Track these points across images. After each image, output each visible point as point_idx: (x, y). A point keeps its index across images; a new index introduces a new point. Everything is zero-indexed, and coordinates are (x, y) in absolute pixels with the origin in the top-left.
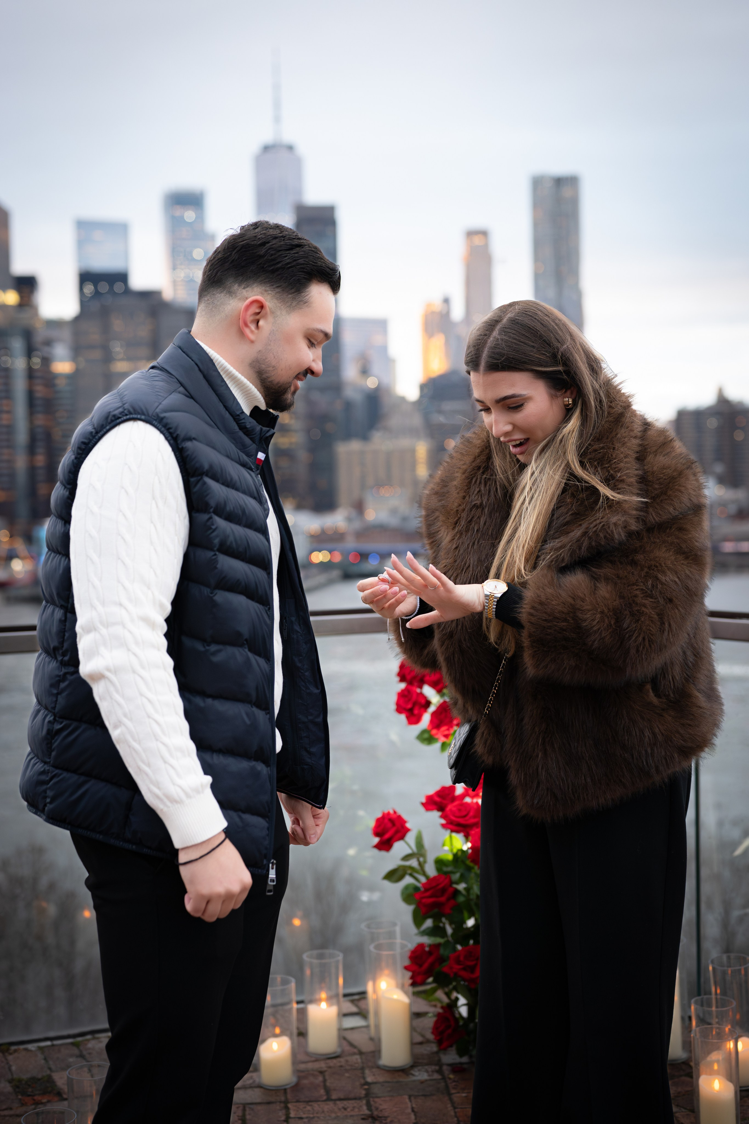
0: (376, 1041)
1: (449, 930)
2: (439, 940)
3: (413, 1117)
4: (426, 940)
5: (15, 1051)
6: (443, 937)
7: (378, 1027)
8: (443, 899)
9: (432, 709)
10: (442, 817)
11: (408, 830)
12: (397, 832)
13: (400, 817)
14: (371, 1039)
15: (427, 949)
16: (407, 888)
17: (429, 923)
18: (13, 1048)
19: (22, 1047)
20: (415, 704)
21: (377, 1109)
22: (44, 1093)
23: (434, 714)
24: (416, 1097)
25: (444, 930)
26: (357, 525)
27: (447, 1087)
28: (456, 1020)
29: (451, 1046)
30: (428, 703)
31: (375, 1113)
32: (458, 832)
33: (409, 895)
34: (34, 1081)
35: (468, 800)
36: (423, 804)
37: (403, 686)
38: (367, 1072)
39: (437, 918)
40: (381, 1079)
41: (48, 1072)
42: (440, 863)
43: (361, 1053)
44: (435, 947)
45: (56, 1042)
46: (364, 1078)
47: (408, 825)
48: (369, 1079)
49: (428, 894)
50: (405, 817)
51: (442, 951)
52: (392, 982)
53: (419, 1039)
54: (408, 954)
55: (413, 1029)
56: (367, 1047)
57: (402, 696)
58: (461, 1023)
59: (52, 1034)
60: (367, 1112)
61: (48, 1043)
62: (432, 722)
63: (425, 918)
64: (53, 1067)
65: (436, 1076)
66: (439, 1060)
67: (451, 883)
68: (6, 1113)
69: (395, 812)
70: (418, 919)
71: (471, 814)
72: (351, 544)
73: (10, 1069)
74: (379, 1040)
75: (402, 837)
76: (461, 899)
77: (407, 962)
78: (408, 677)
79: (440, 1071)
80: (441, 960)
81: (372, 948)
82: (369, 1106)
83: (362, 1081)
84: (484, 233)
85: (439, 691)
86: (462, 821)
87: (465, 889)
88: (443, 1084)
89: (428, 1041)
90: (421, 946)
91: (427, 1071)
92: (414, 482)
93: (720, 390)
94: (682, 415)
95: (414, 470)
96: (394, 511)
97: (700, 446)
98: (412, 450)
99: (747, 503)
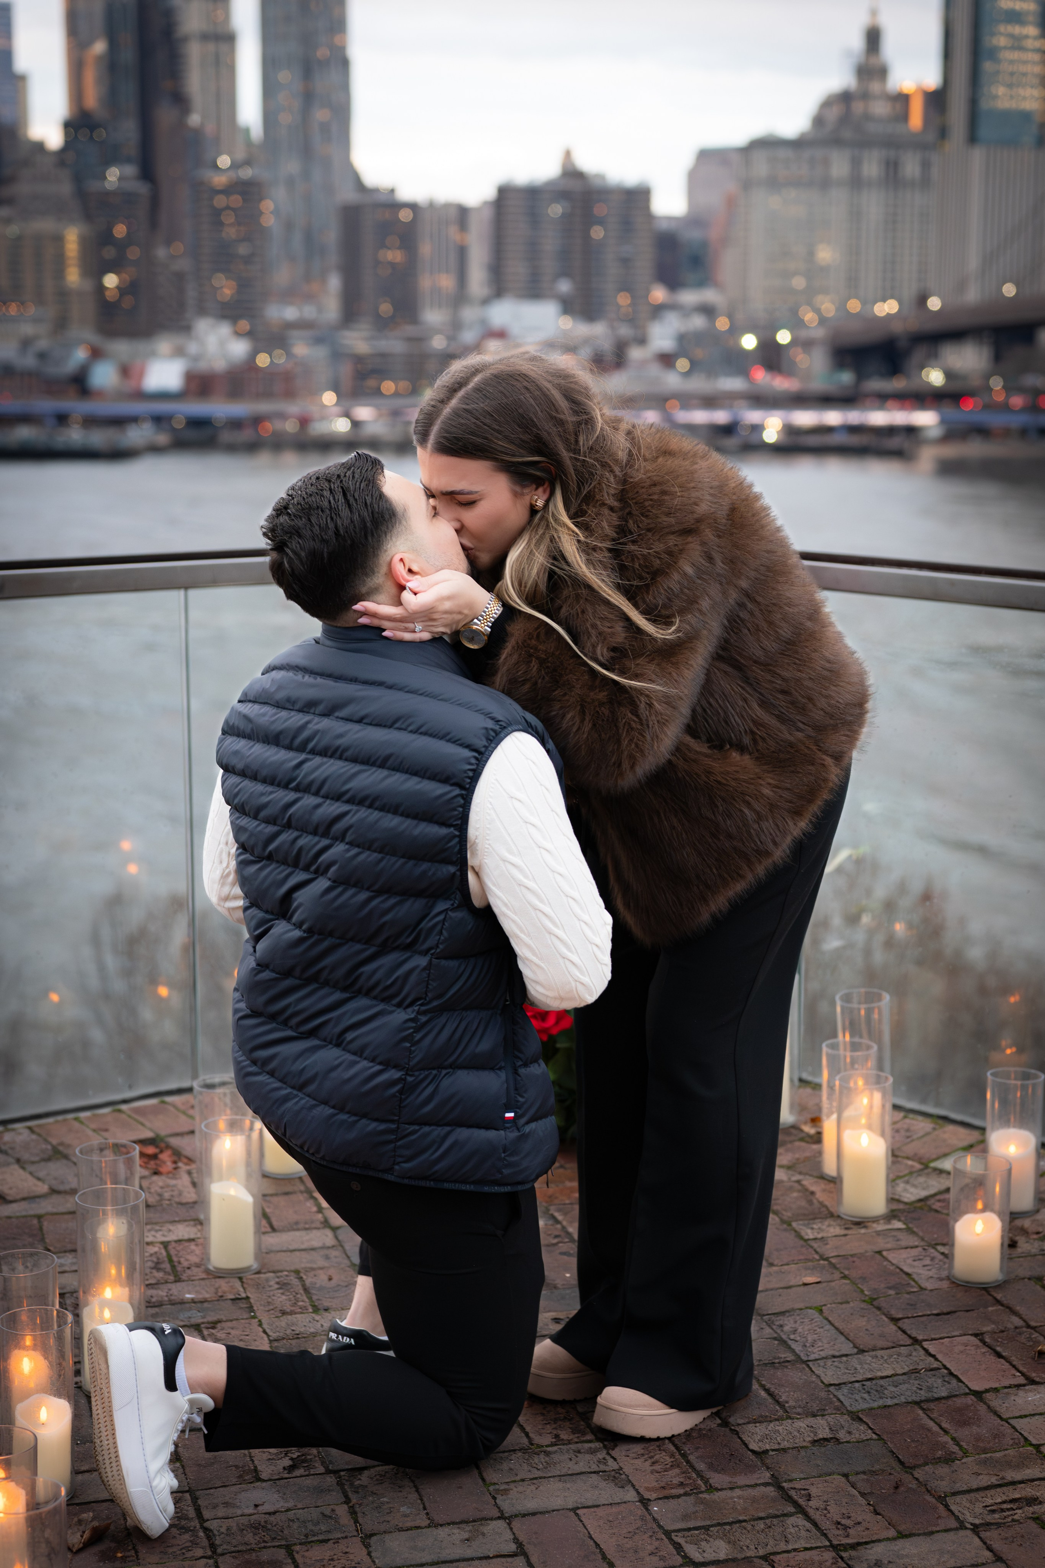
92: (63, 295)
93: (568, 154)
94: (505, 193)
95: (60, 272)
96: (26, 343)
97: (533, 251)
98: (59, 240)
99: (607, 346)
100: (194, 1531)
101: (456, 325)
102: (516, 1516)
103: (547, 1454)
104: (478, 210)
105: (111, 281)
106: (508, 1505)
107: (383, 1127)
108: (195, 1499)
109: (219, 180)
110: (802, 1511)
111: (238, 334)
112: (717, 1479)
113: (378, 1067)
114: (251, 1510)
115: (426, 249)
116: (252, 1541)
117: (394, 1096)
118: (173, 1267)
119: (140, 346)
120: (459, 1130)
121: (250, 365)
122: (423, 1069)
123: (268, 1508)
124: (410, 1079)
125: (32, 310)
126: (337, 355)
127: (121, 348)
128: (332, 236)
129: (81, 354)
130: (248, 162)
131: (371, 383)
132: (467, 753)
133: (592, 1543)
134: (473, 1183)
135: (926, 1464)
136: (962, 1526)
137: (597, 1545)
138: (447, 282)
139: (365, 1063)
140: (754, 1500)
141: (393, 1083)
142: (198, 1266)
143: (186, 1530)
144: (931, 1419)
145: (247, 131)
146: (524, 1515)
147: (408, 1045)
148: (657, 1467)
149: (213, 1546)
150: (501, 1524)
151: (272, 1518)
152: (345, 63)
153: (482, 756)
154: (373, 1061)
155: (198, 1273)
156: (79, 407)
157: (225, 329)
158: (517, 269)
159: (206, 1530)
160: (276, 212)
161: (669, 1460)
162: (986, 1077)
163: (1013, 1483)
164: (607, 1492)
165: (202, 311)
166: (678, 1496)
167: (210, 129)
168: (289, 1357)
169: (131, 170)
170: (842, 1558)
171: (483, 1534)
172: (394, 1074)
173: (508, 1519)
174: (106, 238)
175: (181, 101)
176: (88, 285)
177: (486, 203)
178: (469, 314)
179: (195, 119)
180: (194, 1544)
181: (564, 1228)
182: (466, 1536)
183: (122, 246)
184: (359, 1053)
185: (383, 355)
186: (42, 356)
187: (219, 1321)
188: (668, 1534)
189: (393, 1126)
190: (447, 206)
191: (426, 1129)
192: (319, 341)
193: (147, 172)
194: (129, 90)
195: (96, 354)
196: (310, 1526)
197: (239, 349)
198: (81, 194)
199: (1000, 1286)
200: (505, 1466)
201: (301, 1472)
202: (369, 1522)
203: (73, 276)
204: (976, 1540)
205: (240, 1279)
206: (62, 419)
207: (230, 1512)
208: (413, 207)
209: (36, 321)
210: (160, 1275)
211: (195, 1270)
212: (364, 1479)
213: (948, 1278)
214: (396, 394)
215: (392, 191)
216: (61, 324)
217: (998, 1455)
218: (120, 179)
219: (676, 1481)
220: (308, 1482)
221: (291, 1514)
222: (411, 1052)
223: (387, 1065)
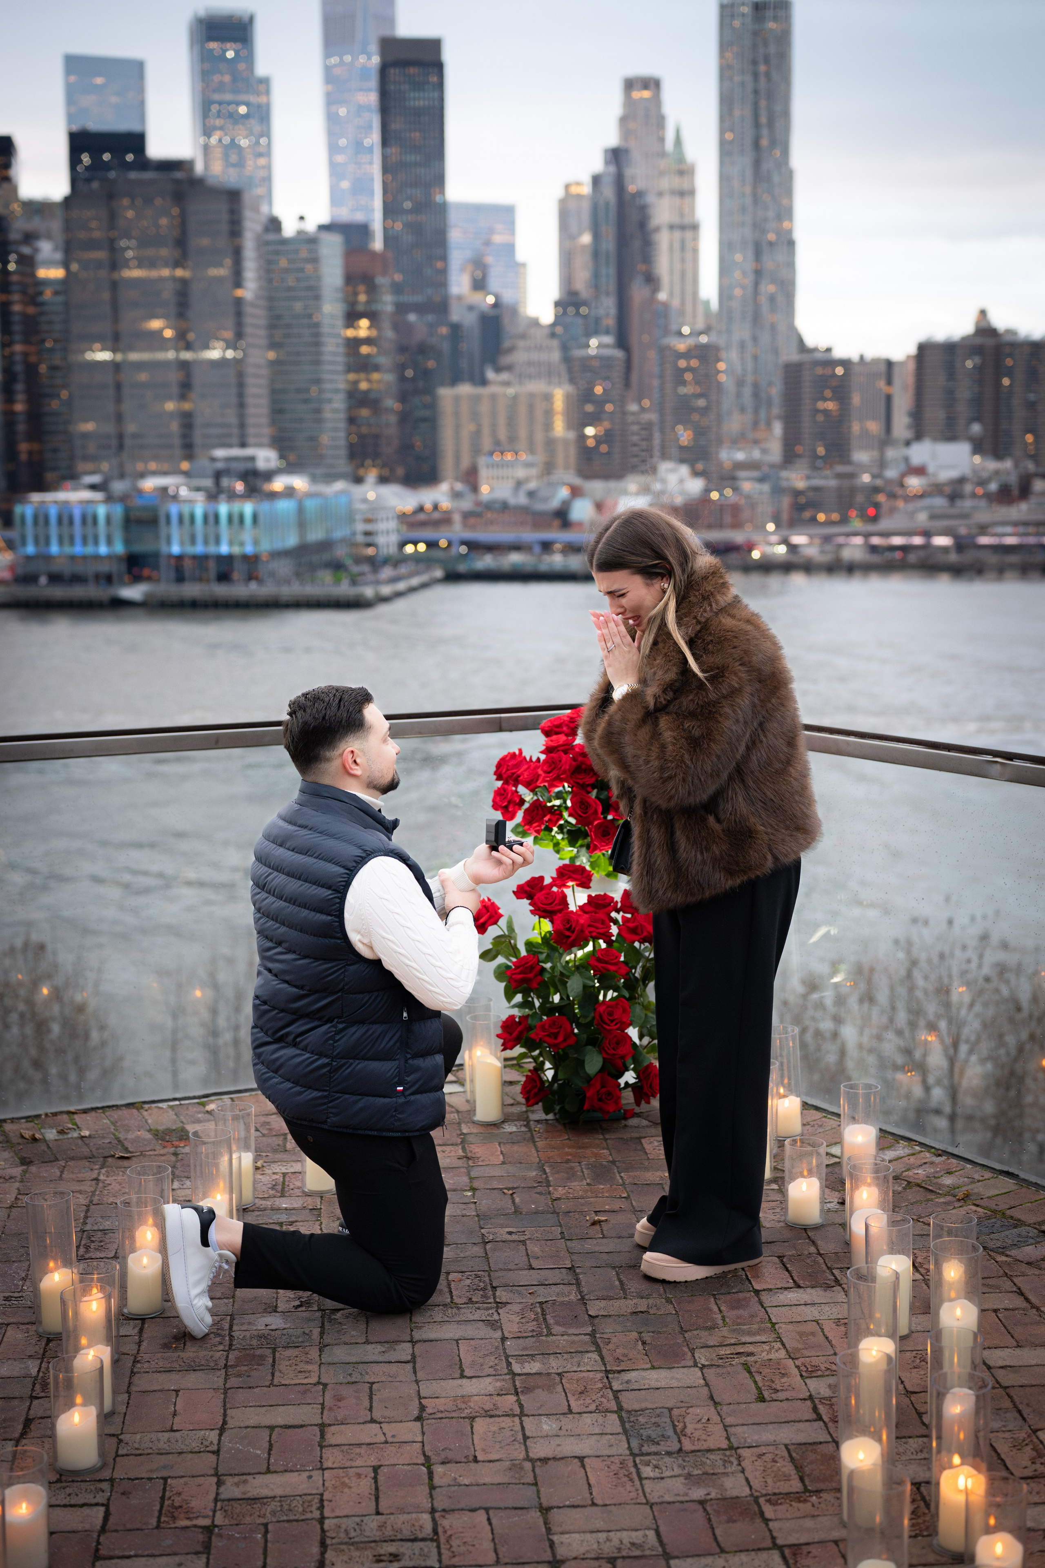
0: (472, 1103)
1: (537, 1004)
2: (527, 1011)
3: (501, 1157)
4: (516, 1012)
5: (149, 1108)
6: (531, 1010)
7: (473, 1092)
8: (531, 975)
9: (526, 806)
10: (530, 904)
11: (501, 916)
12: (490, 917)
13: (493, 904)
14: (467, 1101)
15: (517, 1020)
16: (499, 967)
17: (519, 998)
18: (146, 1106)
19: (154, 1105)
20: (509, 802)
21: (471, 1152)
22: (181, 1139)
23: (526, 811)
24: (504, 1144)
25: (533, 1003)
26: (467, 504)
27: (532, 1136)
28: (542, 1082)
29: (537, 1103)
30: (522, 801)
31: (469, 1155)
32: (545, 917)
33: (501, 973)
34: (168, 1132)
35: (555, 889)
36: (514, 892)
37: (499, 784)
38: (463, 1125)
39: (526, 994)
40: (475, 1131)
41: (181, 1125)
42: (529, 944)
43: (458, 1112)
44: (524, 1018)
45: (183, 1102)
46: (460, 1130)
47: (500, 911)
48: (465, 1131)
49: (518, 971)
50: (498, 903)
51: (530, 1021)
52: (487, 1051)
53: (511, 1101)
54: (500, 1024)
55: (504, 1094)
56: (464, 1107)
57: (499, 793)
58: (547, 1085)
59: (178, 1096)
60: (462, 1154)
61: (177, 1103)
62: (524, 818)
63: (515, 993)
64: (184, 1120)
65: (524, 1129)
66: (528, 1117)
67: (539, 961)
68: (151, 1153)
69: (489, 900)
70: (509, 995)
71: (557, 902)
72: (458, 530)
73: (146, 1122)
74: (475, 1101)
75: (495, 923)
76: (546, 977)
77: (500, 1031)
78: (505, 776)
79: (527, 1126)
80: (530, 1028)
81: (468, 1018)
82: (464, 1149)
83: (459, 1132)
84: (652, 84)
85: (532, 790)
86: (548, 908)
87: (551, 968)
88: (529, 1135)
89: (519, 1103)
90: (512, 1017)
91: (516, 1126)
92: (550, 443)
93: (983, 313)
94: (924, 349)
95: (548, 426)
96: (519, 484)
97: (950, 398)
98: (548, 398)
99: (1013, 480)
100: (223, 1336)
101: (882, 464)
102: (420, 1341)
103: (459, 1308)
104: (901, 364)
105: (590, 431)
106: (417, 1335)
107: (320, 1094)
108: (232, 1319)
109: (681, 346)
110: (599, 1350)
111: (696, 474)
112: (557, 1329)
113: (316, 1057)
114: (263, 1328)
115: (856, 399)
116: (255, 1344)
117: (324, 1074)
118: (283, 1188)
119: (612, 484)
120: (366, 1098)
121: (704, 499)
122: (342, 1058)
123: (273, 1327)
124: (334, 1063)
125: (524, 457)
126: (778, 491)
127: (597, 487)
128: (776, 391)
129: (564, 493)
130: (707, 331)
131: (807, 514)
132: (343, 871)
133: (458, 1359)
134: (377, 1130)
135: (697, 1329)
136: (695, 1365)
137: (460, 1360)
138: (874, 427)
139: (308, 1055)
140: (573, 1342)
141: (324, 1066)
142: (299, 1188)
143: (219, 1335)
144: (717, 1304)
145: (707, 303)
146: (425, 1341)
147: (331, 1042)
148: (523, 1320)
149: (231, 1345)
150: (409, 1345)
151: (273, 1333)
152: (791, 244)
153: (351, 872)
154: (312, 1053)
155: (297, 1192)
156: (561, 536)
157: (684, 470)
158: (935, 414)
159: (231, 1336)
160: (729, 372)
161: (533, 1316)
162: (840, 1088)
163: (744, 1343)
164: (484, 1331)
165: (665, 456)
166: (527, 1337)
167: (676, 303)
168: (285, 1234)
169: (608, 340)
170: (607, 1378)
171: (395, 1350)
172: (325, 1060)
173: (413, 1342)
174: (587, 396)
175: (651, 280)
176: (572, 435)
177: (908, 357)
178: (891, 453)
179: (662, 296)
180: (221, 1343)
181: (547, 1177)
182: (384, 1350)
183: (600, 403)
184: (305, 1049)
185: (816, 489)
186: (531, 494)
187: (296, 1221)
188: (507, 1357)
189: (326, 1093)
190: (876, 361)
191: (347, 1096)
192: (761, 480)
193: (622, 342)
194: (609, 272)
195: (576, 492)
196: (293, 1338)
197: (695, 486)
198: (567, 359)
199: (817, 1228)
200: (428, 1314)
201: (303, 1309)
202: (327, 1339)
203: (559, 427)
204: (700, 1373)
205: (322, 1197)
206: (547, 546)
207: (250, 1327)
208: (845, 363)
209: (528, 465)
210: (272, 1192)
211: (296, 1190)
212: (339, 1315)
213: (784, 1221)
214: (829, 523)
215: (829, 350)
216: (549, 468)
217: (745, 1327)
218: (600, 346)
219: (530, 1329)
220: (305, 1314)
221: (285, 1332)
222: (334, 1047)
223: (321, 1055)
